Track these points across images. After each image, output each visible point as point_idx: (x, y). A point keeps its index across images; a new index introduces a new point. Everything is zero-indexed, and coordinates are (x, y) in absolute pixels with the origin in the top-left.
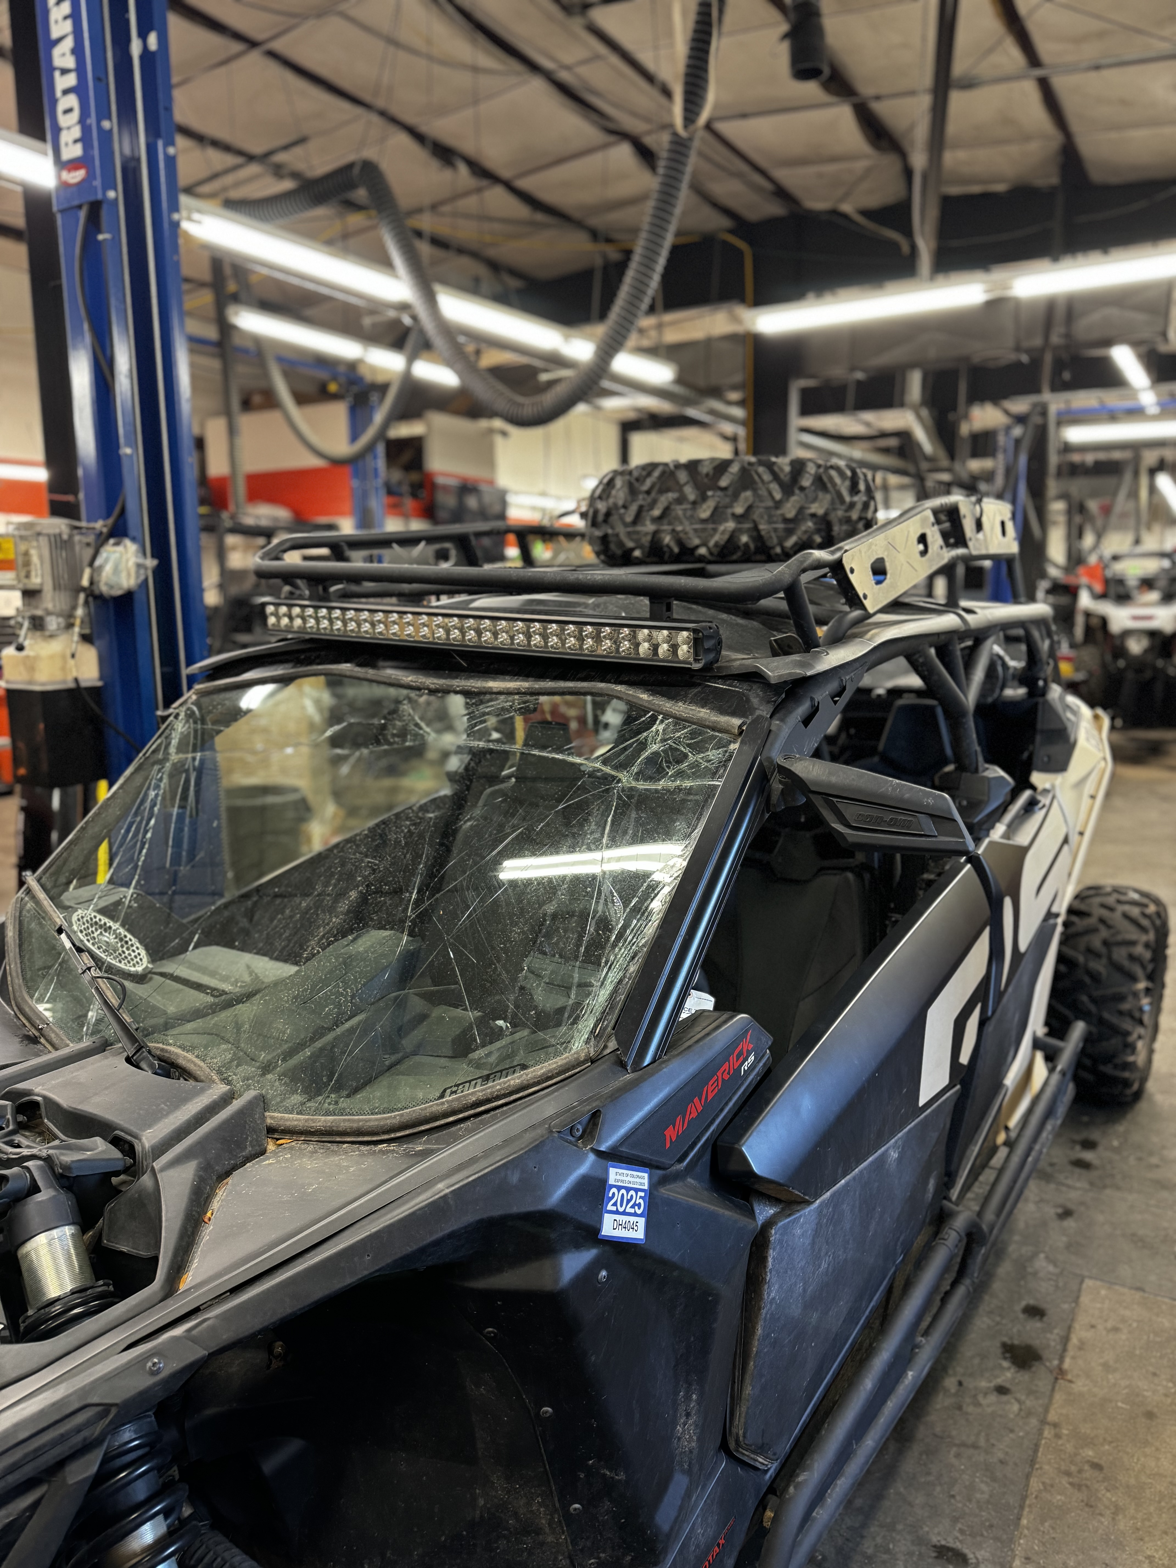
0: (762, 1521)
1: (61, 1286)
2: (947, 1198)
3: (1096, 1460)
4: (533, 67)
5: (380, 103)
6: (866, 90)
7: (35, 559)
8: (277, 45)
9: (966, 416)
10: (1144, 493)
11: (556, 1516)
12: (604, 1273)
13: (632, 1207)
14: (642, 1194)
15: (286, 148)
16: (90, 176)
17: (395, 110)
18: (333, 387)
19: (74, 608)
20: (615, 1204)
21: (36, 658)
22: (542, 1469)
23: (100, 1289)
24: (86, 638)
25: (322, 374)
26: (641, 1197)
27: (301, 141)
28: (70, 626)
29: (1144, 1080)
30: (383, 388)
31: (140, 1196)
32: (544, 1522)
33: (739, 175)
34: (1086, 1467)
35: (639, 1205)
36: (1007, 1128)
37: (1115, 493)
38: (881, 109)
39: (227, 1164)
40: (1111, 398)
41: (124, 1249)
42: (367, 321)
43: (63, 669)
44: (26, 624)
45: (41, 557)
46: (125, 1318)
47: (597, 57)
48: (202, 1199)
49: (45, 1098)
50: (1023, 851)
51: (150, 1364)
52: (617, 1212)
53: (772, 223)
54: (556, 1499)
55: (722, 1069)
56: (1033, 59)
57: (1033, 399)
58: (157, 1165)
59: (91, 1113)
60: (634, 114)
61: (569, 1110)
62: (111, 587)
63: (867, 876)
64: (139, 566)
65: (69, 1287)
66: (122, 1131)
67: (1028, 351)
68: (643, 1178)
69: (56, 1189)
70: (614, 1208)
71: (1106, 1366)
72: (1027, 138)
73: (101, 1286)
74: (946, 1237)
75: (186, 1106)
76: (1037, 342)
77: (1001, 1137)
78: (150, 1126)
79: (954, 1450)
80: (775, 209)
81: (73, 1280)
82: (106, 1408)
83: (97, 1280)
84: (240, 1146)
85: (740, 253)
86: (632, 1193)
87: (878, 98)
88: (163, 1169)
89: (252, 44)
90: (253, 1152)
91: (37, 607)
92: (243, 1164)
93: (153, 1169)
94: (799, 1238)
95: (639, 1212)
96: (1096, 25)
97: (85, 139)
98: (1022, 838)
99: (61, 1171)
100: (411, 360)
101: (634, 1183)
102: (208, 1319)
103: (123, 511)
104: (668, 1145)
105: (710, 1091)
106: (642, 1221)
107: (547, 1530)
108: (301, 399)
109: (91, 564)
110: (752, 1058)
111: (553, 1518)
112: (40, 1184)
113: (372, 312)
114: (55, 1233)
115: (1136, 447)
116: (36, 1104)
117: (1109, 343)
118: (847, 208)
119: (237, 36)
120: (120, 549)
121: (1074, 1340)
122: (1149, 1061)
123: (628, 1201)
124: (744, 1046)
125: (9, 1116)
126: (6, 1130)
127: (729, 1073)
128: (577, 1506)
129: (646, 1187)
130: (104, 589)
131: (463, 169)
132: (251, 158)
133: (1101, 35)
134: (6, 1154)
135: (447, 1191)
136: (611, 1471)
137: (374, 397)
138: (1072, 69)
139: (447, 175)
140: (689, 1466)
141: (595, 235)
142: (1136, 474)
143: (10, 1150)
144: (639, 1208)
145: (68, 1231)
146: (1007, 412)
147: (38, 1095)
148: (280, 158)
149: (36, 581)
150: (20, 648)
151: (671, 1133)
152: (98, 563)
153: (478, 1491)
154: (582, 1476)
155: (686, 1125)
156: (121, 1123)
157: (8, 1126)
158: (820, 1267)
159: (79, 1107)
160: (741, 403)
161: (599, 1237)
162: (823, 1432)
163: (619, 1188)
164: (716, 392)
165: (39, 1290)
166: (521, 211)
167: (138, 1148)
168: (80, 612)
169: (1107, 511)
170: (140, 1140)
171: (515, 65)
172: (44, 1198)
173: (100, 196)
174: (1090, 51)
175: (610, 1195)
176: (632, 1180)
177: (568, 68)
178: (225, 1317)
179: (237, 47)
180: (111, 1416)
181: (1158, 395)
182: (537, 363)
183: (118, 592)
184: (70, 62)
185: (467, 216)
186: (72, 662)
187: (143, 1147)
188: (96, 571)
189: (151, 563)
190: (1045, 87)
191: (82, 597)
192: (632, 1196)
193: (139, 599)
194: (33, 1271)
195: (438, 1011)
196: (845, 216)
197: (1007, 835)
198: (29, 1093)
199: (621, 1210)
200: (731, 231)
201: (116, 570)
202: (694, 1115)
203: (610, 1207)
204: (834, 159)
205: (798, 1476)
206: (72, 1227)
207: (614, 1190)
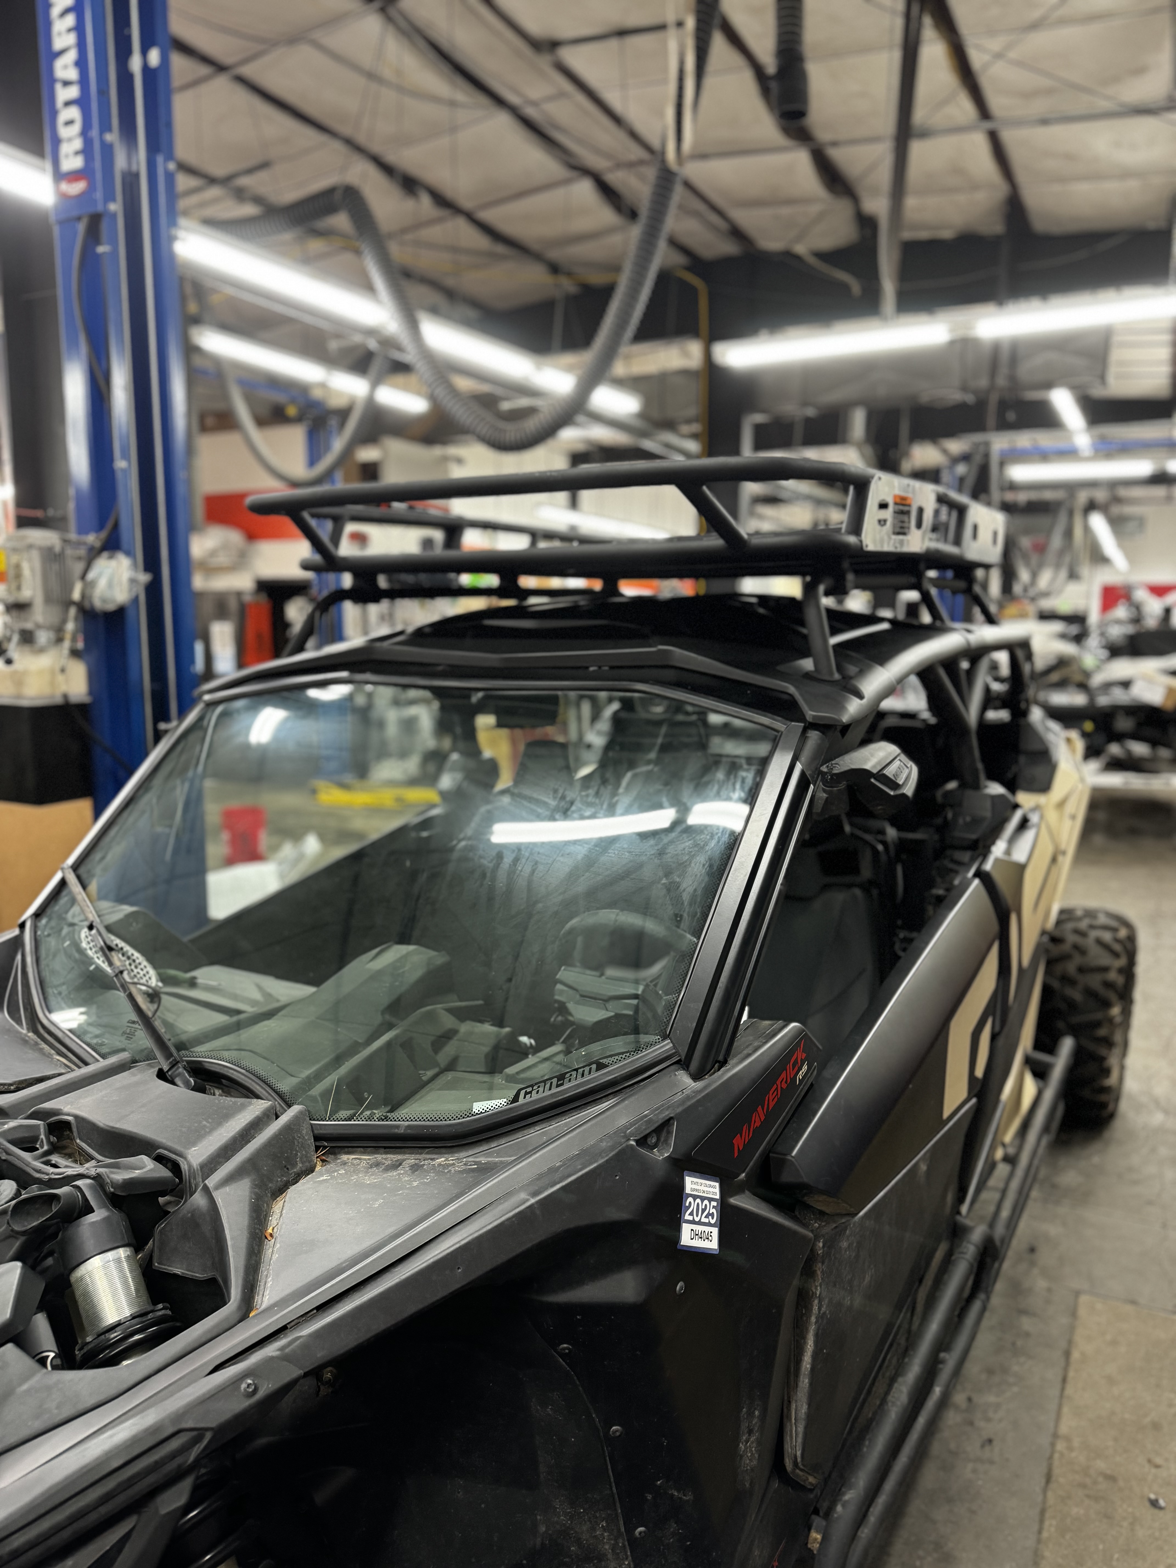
0: (807, 1543)
1: (119, 1309)
2: (959, 1213)
3: (1109, 1472)
4: (499, 101)
5: (346, 130)
6: (823, 135)
7: (26, 571)
8: (247, 71)
9: (907, 454)
10: (1078, 532)
11: (621, 1541)
12: (680, 1285)
13: (706, 1217)
14: (714, 1204)
15: (250, 171)
16: (91, 188)
17: (361, 138)
18: (292, 411)
19: (64, 621)
20: (691, 1214)
21: (25, 673)
22: (608, 1492)
23: (160, 1313)
24: (75, 653)
25: (280, 398)
26: (714, 1207)
27: (264, 165)
28: (59, 640)
29: (1117, 1099)
30: (344, 414)
31: (192, 1215)
32: (607, 1547)
33: (696, 214)
34: (1100, 1479)
35: (712, 1215)
36: (1004, 1145)
37: (1049, 532)
38: (837, 155)
39: (280, 1180)
40: (1043, 439)
41: (178, 1271)
42: (333, 345)
43: (52, 683)
44: (16, 638)
45: (32, 570)
46: (204, 1339)
47: (561, 95)
48: (262, 1217)
49: (76, 1117)
50: (1021, 869)
51: (244, 1386)
52: (693, 1222)
53: (726, 262)
54: (621, 1522)
55: (780, 1079)
56: (984, 111)
57: (978, 438)
58: (211, 1182)
59: (130, 1132)
60: (598, 151)
61: (642, 1118)
62: (104, 601)
63: (875, 892)
64: (132, 581)
65: (127, 1312)
66: (166, 1149)
67: (975, 392)
68: (715, 1187)
69: (108, 1209)
70: (691, 1218)
71: (1111, 1381)
72: (975, 187)
73: (161, 1311)
74: (965, 1250)
75: (229, 1123)
76: (983, 382)
77: (999, 1154)
78: (194, 1144)
79: (970, 1466)
80: (729, 248)
81: (130, 1304)
82: (200, 1433)
83: (155, 1303)
84: (290, 1162)
85: (694, 290)
86: (706, 1202)
87: (835, 144)
88: (218, 1187)
89: (220, 68)
90: (304, 1169)
91: (26, 620)
92: (295, 1181)
93: (206, 1189)
94: (846, 1251)
95: (713, 1222)
96: (1044, 82)
97: (86, 151)
98: (1020, 855)
99: (112, 1190)
100: (375, 384)
101: (708, 1192)
102: (301, 1337)
103: (116, 526)
104: (736, 1154)
105: (771, 1099)
106: (715, 1231)
107: (610, 1556)
108: (261, 422)
109: (83, 577)
110: (805, 1068)
111: (617, 1543)
112: (93, 1203)
113: (338, 336)
114: (110, 1255)
115: (1071, 487)
116: (67, 1124)
117: (1049, 385)
118: (800, 249)
119: (205, 59)
120: (113, 563)
121: (1076, 1355)
122: (1121, 1079)
123: (703, 1211)
124: (800, 1055)
125: (42, 1136)
126: (41, 1151)
127: (786, 1082)
128: (642, 1529)
129: (718, 1197)
130: (98, 604)
131: (426, 200)
132: (212, 181)
133: (1049, 92)
134: (48, 1174)
135: (533, 1201)
136: (679, 1492)
137: (333, 422)
138: (1019, 123)
139: (409, 204)
140: (751, 1484)
141: (555, 269)
142: (1071, 513)
143: (52, 1170)
144: (713, 1218)
145: (122, 1253)
146: (945, 452)
147: (68, 1115)
148: (244, 181)
149: (26, 593)
150: (9, 662)
151: (739, 1142)
152: (91, 576)
153: (539, 1517)
154: (649, 1497)
155: (751, 1135)
156: (164, 1141)
157: (42, 1147)
158: (864, 1280)
159: (117, 1126)
160: (695, 436)
161: (678, 1247)
162: (865, 1449)
163: (695, 1197)
164: (669, 425)
165: (96, 1317)
166: (481, 242)
167: (184, 1167)
168: (70, 626)
169: (1041, 549)
170: (185, 1158)
171: (483, 100)
172: (98, 1218)
173: (100, 208)
174: (1039, 107)
175: (687, 1204)
176: (706, 1189)
177: (534, 104)
178: (318, 1335)
179: (204, 70)
180: (205, 1442)
181: (1092, 437)
182: (498, 391)
183: (111, 607)
184: (72, 74)
185: (431, 246)
186: (60, 678)
187: (190, 1166)
188: (89, 586)
189: (144, 578)
190: (994, 138)
191: (73, 611)
192: (706, 1205)
193: (131, 614)
194: (87, 1295)
195: (465, 1028)
196: (797, 258)
197: (1008, 852)
198: (57, 1112)
199: (697, 1219)
200: (688, 269)
201: (110, 585)
202: (758, 1124)
203: (687, 1217)
204: (790, 202)
205: (844, 1494)
206: (128, 1249)
207: (690, 1199)
